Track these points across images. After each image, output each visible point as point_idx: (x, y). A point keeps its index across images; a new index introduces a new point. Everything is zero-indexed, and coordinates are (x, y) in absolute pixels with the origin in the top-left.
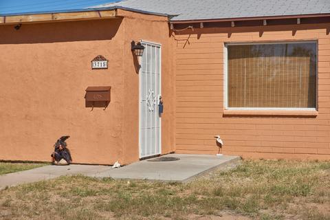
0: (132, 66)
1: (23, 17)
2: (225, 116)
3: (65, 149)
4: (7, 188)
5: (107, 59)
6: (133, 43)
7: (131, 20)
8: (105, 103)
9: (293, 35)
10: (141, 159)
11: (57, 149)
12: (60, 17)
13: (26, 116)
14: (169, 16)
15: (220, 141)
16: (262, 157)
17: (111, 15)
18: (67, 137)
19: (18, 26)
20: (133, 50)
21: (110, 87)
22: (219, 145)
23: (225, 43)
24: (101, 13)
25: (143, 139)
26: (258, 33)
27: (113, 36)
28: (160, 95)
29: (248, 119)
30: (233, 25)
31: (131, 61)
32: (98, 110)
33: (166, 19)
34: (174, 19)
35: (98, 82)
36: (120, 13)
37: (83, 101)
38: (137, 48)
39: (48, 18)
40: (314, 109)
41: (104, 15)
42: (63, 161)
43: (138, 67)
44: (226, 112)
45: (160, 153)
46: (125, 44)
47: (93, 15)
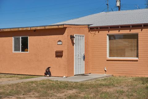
0: (71, 44)
1: (36, 28)
2: (107, 60)
3: (49, 71)
4: (22, 82)
5: (62, 41)
6: (71, 36)
7: (70, 28)
8: (61, 56)
9: (130, 31)
10: (75, 75)
11: (46, 71)
12: (47, 28)
13: (38, 60)
14: (88, 25)
15: (106, 69)
16: (120, 75)
17: (62, 27)
18: (50, 67)
19: (35, 31)
20: (71, 38)
21: (63, 51)
22: (105, 71)
23: (107, 34)
24: (59, 26)
25: (76, 68)
26: (118, 31)
27: (64, 34)
28: (84, 53)
29: (115, 62)
30: (109, 28)
31: (70, 42)
32: (59, 58)
33: (87, 26)
34: (90, 26)
35: (59, 49)
36: (65, 26)
37: (55, 55)
38: (72, 37)
39: (43, 28)
40: (137, 58)
41: (60, 27)
42: (48, 75)
43: (73, 44)
44: (108, 59)
45: (84, 73)
46: (67, 36)
47: (57, 27)
